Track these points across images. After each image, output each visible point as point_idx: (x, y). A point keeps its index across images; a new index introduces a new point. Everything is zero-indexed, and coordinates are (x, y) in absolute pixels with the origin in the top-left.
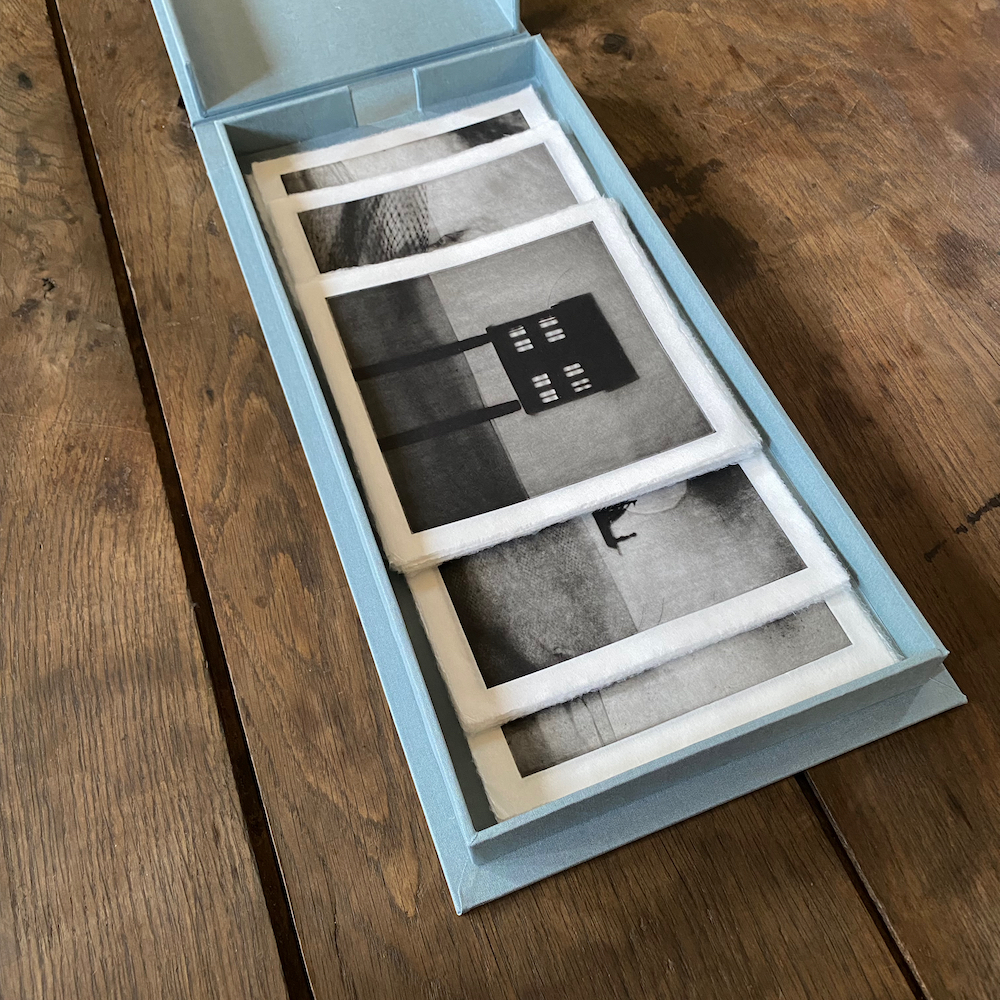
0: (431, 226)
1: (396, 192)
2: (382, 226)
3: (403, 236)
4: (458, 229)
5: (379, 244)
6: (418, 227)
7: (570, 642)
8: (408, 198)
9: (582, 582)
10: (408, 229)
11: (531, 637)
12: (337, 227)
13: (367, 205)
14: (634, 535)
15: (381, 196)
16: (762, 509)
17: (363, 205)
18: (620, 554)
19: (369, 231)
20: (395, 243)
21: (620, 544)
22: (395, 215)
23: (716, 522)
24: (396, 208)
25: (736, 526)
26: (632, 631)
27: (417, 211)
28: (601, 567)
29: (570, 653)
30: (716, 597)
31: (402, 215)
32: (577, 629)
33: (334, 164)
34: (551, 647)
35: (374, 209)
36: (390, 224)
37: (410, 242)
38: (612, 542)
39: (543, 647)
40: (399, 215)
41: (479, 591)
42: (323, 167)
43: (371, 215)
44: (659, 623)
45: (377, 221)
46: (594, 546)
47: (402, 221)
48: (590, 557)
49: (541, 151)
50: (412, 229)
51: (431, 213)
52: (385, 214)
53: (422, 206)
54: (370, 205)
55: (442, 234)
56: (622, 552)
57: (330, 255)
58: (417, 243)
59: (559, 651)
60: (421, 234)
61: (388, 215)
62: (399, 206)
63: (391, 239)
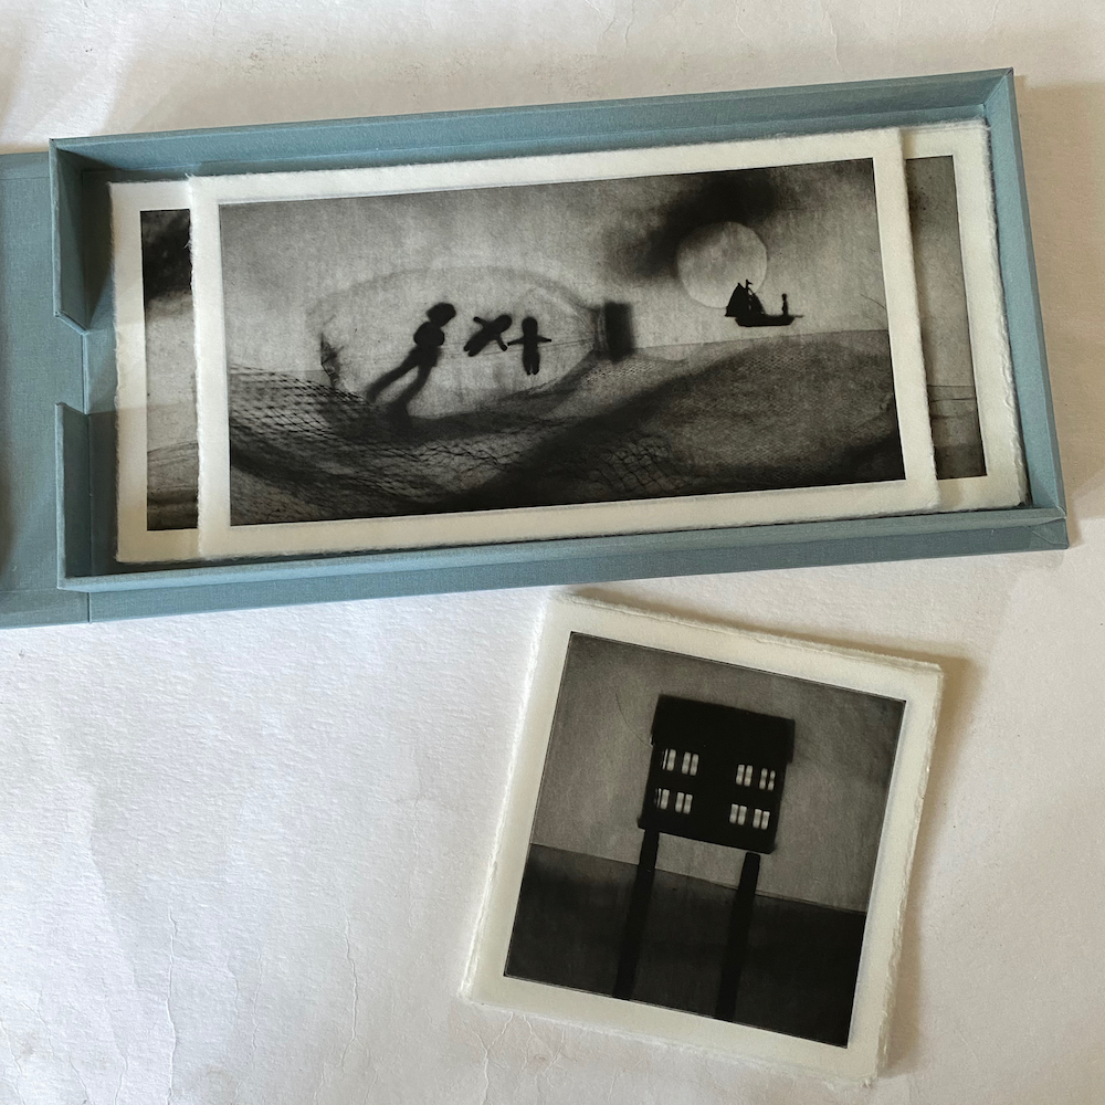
0: (301, 377)
1: (231, 401)
2: (282, 432)
3: (307, 412)
4: (318, 347)
5: (309, 442)
6: (298, 392)
7: (879, 393)
8: (248, 390)
9: (819, 361)
10: (298, 403)
11: (863, 426)
12: (268, 485)
13: (241, 441)
14: (784, 297)
15: (231, 420)
16: (796, 170)
17: (240, 446)
18: (801, 317)
19: (285, 449)
20: (315, 424)
21: (790, 312)
22: (270, 413)
23: (795, 217)
24: (260, 409)
25: (807, 201)
26: (884, 335)
27: (272, 385)
28: (810, 339)
29: (888, 397)
30: (874, 248)
31: (272, 404)
32: (867, 382)
33: (149, 461)
34: (878, 411)
35: (253, 435)
36: (282, 422)
37: (319, 407)
38: (785, 319)
39: (875, 419)
40: (271, 408)
41: (798, 459)
42: (149, 476)
43: (260, 441)
44: (885, 308)
45: (272, 436)
46: (786, 339)
47: (283, 408)
48: (796, 345)
49: (230, 215)
50: (298, 399)
51: (279, 370)
52: (264, 424)
53: (266, 378)
54: (243, 438)
55: (320, 367)
56: (799, 314)
57: (308, 503)
58: (323, 399)
59: (884, 406)
60: (310, 391)
61: (268, 421)
62: (256, 403)
63: (306, 427)
